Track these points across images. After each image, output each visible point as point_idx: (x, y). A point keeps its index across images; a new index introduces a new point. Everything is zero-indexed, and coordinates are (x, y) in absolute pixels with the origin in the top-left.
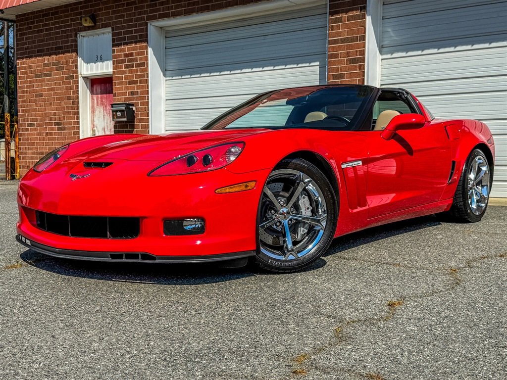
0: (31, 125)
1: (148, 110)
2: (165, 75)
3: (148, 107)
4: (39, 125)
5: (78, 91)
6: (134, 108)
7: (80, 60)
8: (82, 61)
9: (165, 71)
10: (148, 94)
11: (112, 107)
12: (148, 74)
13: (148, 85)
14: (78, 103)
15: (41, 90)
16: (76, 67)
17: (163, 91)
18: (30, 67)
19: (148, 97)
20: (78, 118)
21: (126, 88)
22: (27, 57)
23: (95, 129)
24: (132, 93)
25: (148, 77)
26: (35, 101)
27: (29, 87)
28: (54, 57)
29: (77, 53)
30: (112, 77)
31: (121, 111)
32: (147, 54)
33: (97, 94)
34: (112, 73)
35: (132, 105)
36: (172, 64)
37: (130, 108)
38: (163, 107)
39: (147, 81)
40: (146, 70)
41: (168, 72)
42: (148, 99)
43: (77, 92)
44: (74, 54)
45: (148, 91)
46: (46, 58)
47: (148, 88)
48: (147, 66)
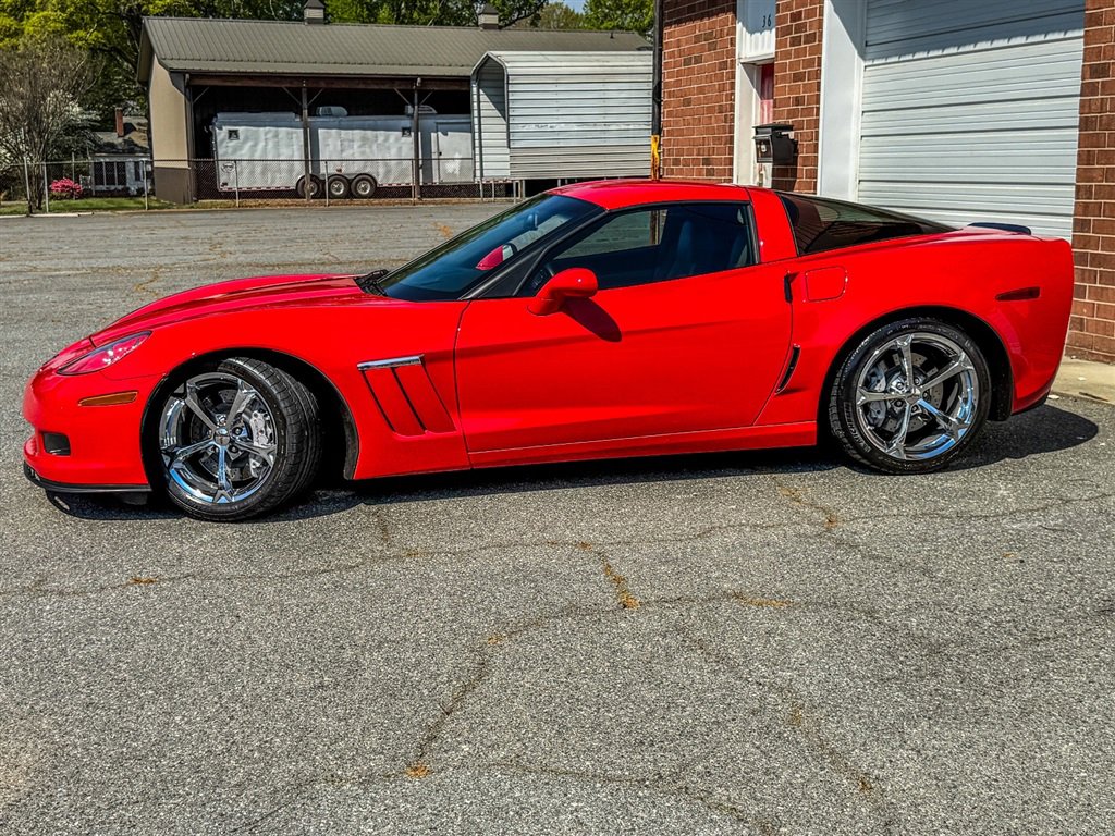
0: (676, 162)
1: (817, 139)
2: (863, 55)
3: (817, 132)
4: (686, 163)
5: (733, 94)
6: (791, 135)
7: (739, 26)
8: (744, 29)
9: (864, 47)
10: (818, 102)
11: (757, 133)
12: (820, 59)
13: (819, 84)
14: (732, 120)
15: (690, 92)
16: (733, 43)
17: (856, 93)
18: (678, 44)
19: (818, 108)
20: (731, 151)
21: (791, 90)
22: (675, 22)
23: (763, 172)
24: (798, 101)
25: (819, 65)
26: (683, 114)
27: (678, 83)
28: (706, 21)
29: (735, 13)
30: (773, 64)
31: (766, 142)
32: (821, 14)
33: (768, 99)
34: (774, 56)
35: (790, 128)
36: (887, 28)
37: (781, 136)
38: (855, 128)
39: (818, 75)
40: (818, 50)
41: (870, 50)
42: (818, 114)
43: (732, 97)
44: (730, 15)
45: (818, 96)
46: (698, 23)
47: (819, 90)
48: (820, 41)
